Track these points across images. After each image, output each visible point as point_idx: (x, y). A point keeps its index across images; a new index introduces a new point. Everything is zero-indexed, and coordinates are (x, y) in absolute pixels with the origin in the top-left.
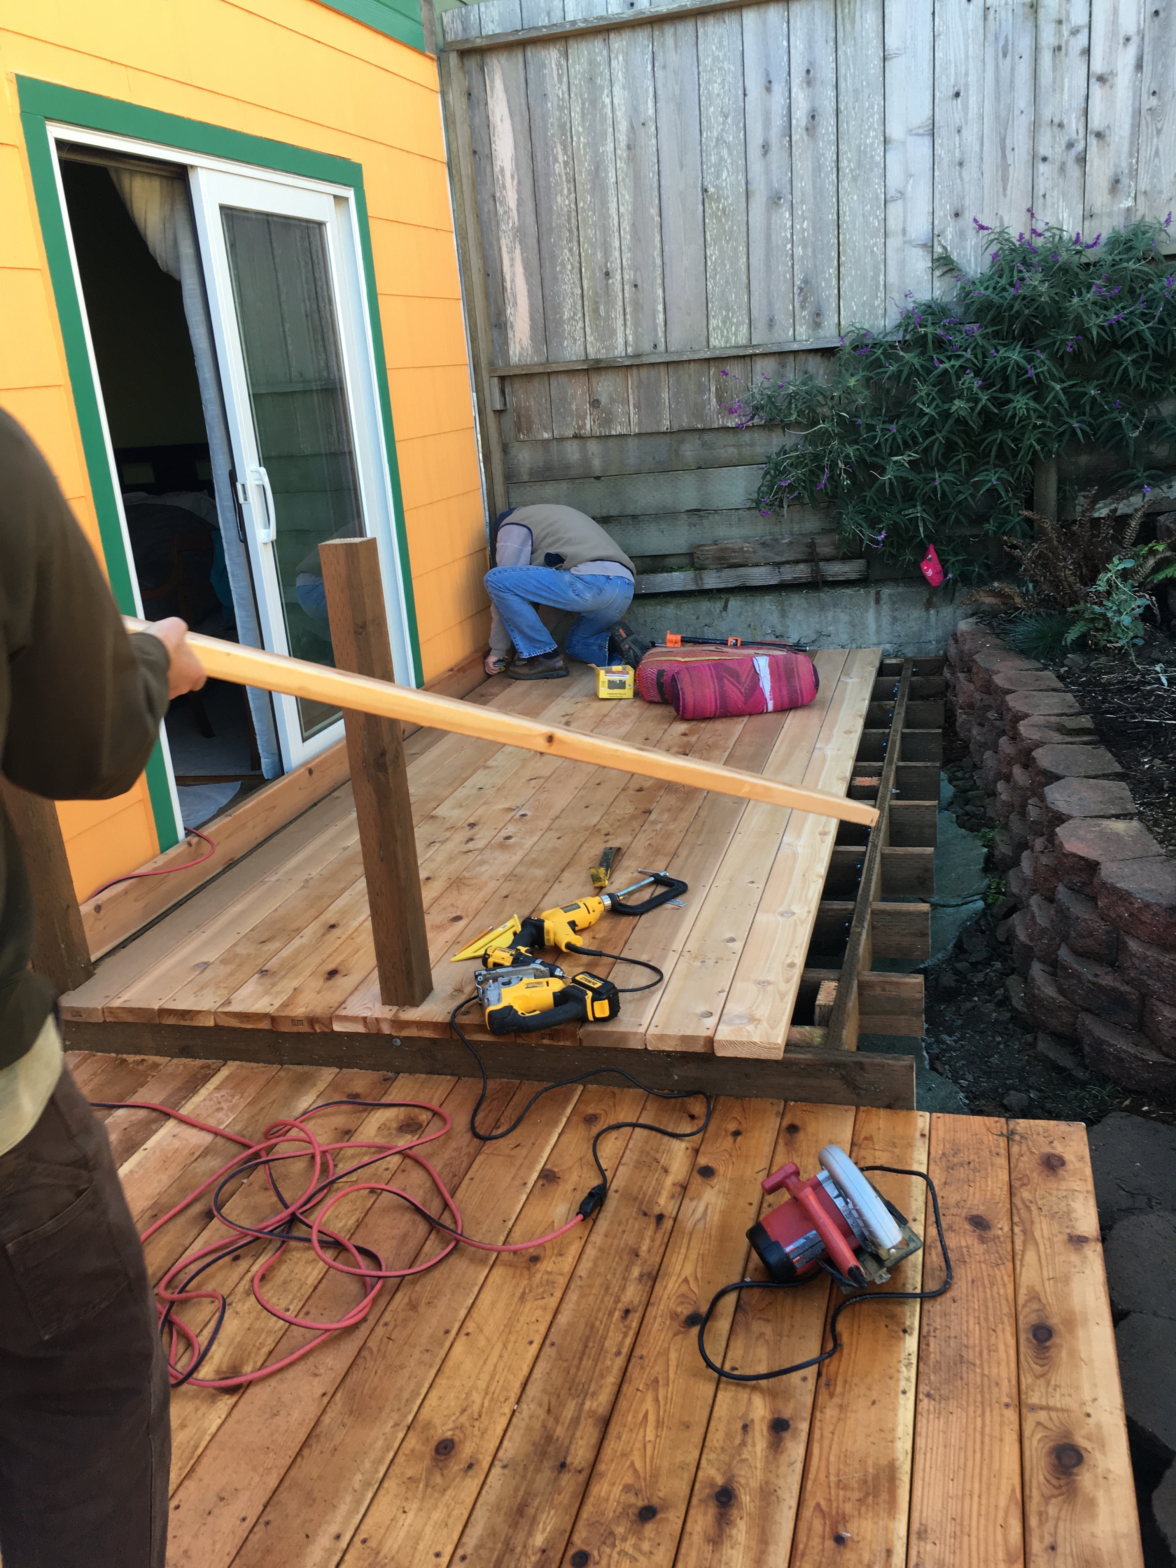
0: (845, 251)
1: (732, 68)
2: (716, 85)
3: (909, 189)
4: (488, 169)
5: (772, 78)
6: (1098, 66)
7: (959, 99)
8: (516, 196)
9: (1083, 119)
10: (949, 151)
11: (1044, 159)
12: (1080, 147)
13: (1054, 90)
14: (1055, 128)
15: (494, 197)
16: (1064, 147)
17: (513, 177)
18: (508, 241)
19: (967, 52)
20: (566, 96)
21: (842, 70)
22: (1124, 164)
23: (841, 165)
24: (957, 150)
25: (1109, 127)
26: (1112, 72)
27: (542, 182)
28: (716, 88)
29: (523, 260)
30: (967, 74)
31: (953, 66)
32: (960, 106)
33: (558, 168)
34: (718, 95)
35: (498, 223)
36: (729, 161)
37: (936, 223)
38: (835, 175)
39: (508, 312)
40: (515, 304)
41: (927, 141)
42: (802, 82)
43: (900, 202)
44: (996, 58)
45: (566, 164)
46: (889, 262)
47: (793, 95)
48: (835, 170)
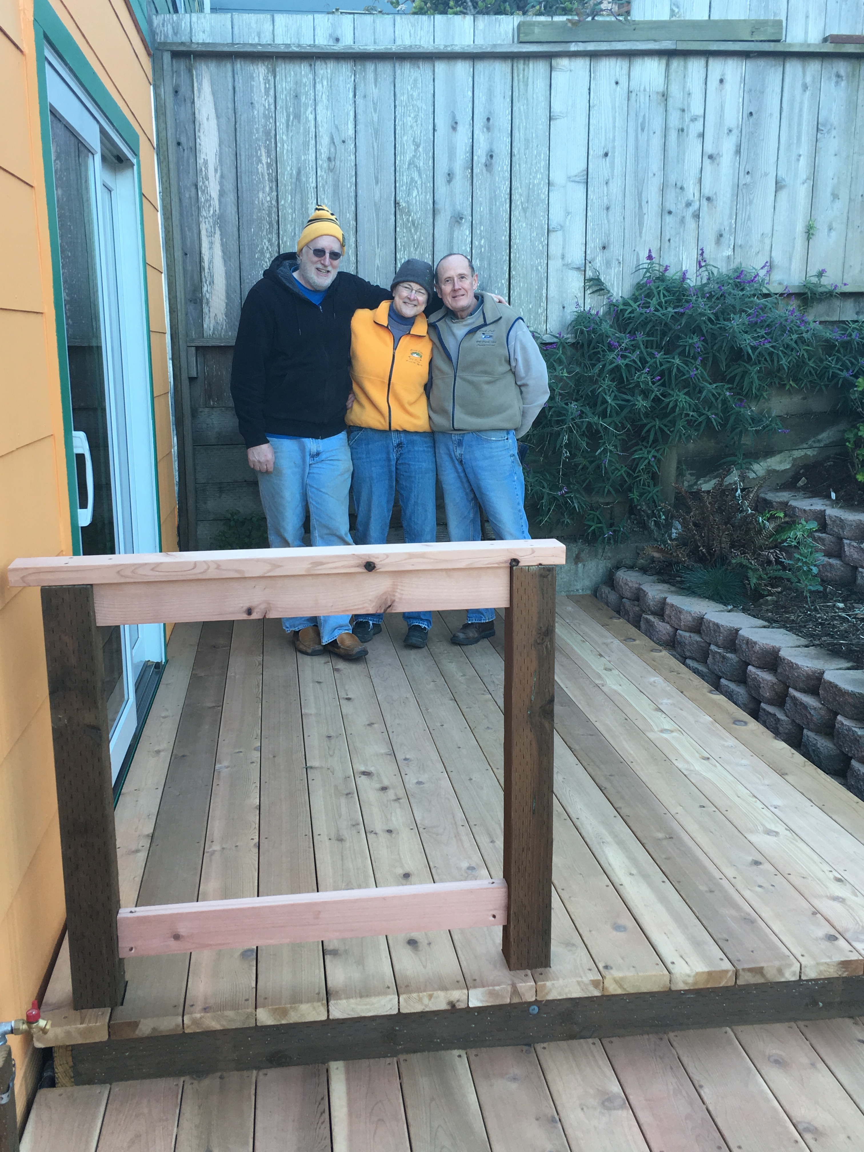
0: (515, 267)
1: (424, 106)
2: (409, 119)
3: (568, 223)
4: (192, 160)
5: (458, 118)
6: (709, 149)
7: (608, 158)
8: (218, 188)
9: (698, 185)
10: (599, 197)
11: (670, 213)
12: (696, 205)
13: (678, 161)
14: (678, 190)
15: (196, 186)
16: (684, 205)
17: (216, 170)
18: (208, 226)
19: (614, 122)
20: (272, 107)
21: (516, 122)
22: (726, 223)
23: (513, 197)
24: (605, 198)
25: (716, 193)
26: (718, 154)
27: (245, 179)
28: (409, 120)
29: (222, 245)
30: (614, 140)
31: (603, 132)
32: (608, 164)
33: (262, 168)
34: (411, 127)
35: (199, 209)
36: (419, 182)
37: (588, 252)
38: (508, 205)
39: (205, 289)
40: (212, 283)
41: (582, 188)
42: (484, 127)
43: (560, 233)
44: (637, 131)
45: (269, 165)
46: (550, 279)
47: (475, 136)
48: (508, 201)
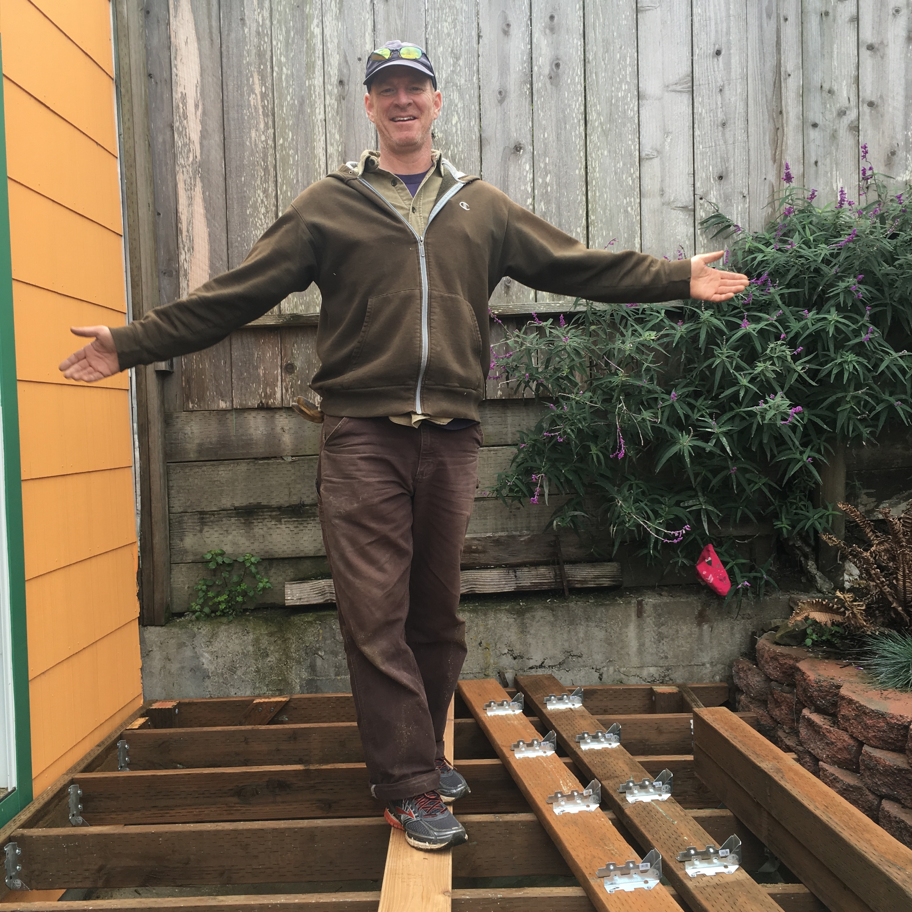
0: (595, 211)
1: (465, 7)
2: (446, 24)
3: (667, 148)
4: (167, 95)
5: (511, 19)
6: (868, 36)
7: (721, 58)
8: (199, 128)
9: (854, 87)
10: (711, 110)
11: (815, 125)
12: (852, 115)
13: (823, 55)
14: (825, 94)
15: (172, 127)
16: (835, 114)
17: (196, 106)
18: (186, 176)
19: (728, 9)
20: (268, 22)
21: (590, 19)
22: (900, 137)
23: (589, 118)
24: (720, 110)
25: (881, 97)
26: (882, 43)
27: (233, 114)
28: (446, 27)
29: (204, 200)
30: (728, 33)
31: (713, 23)
32: (721, 65)
33: (255, 100)
34: (449, 35)
35: (175, 156)
36: (460, 105)
37: (698, 185)
38: (582, 128)
39: (182, 257)
40: (192, 249)
41: (686, 98)
42: (545, 28)
43: (656, 162)
44: (760, 18)
45: (264, 96)
46: (645, 224)
47: (534, 40)
48: (582, 122)
